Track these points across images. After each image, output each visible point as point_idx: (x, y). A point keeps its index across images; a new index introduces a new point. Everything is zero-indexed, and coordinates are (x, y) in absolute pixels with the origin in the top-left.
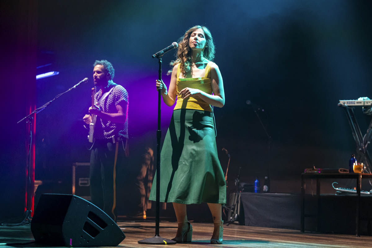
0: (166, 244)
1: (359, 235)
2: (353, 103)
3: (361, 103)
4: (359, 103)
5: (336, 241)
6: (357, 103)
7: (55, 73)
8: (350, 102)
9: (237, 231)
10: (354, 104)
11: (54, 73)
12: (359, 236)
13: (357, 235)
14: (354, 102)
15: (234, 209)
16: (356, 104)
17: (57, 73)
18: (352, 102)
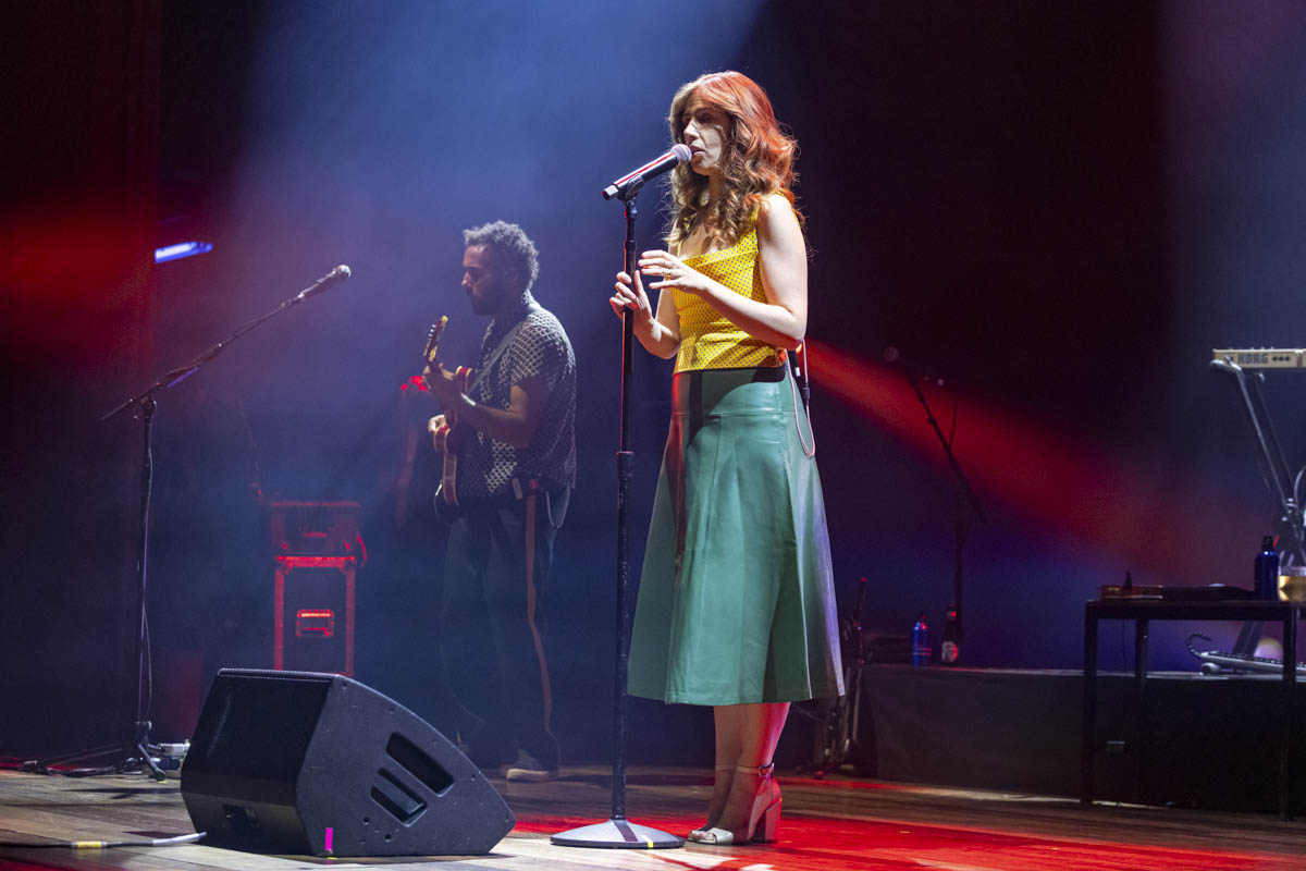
0: (651, 845)
1: (1290, 817)
2: (1260, 358)
3: (1288, 359)
4: (1281, 359)
5: (1229, 838)
6: (1275, 359)
7: (198, 247)
8: (1249, 355)
9: (852, 797)
10: (1265, 361)
11: (194, 249)
12: (1292, 820)
13: (1282, 815)
14: (1265, 354)
15: (835, 722)
16: (1271, 364)
17: (204, 247)
18: (1257, 355)
